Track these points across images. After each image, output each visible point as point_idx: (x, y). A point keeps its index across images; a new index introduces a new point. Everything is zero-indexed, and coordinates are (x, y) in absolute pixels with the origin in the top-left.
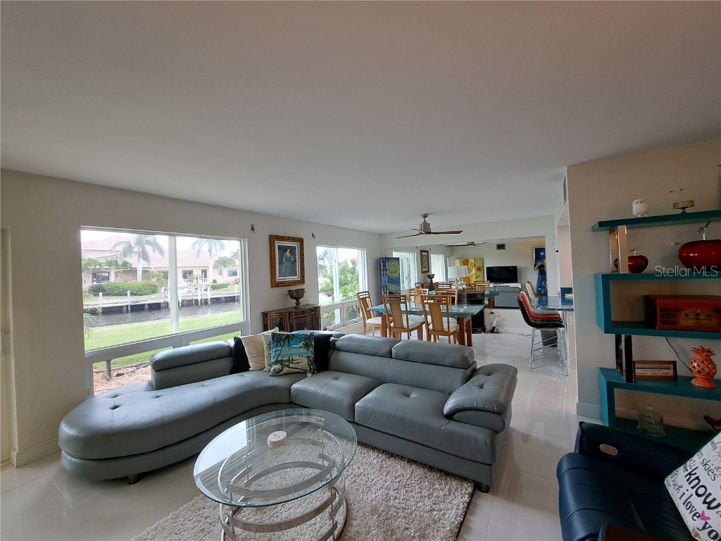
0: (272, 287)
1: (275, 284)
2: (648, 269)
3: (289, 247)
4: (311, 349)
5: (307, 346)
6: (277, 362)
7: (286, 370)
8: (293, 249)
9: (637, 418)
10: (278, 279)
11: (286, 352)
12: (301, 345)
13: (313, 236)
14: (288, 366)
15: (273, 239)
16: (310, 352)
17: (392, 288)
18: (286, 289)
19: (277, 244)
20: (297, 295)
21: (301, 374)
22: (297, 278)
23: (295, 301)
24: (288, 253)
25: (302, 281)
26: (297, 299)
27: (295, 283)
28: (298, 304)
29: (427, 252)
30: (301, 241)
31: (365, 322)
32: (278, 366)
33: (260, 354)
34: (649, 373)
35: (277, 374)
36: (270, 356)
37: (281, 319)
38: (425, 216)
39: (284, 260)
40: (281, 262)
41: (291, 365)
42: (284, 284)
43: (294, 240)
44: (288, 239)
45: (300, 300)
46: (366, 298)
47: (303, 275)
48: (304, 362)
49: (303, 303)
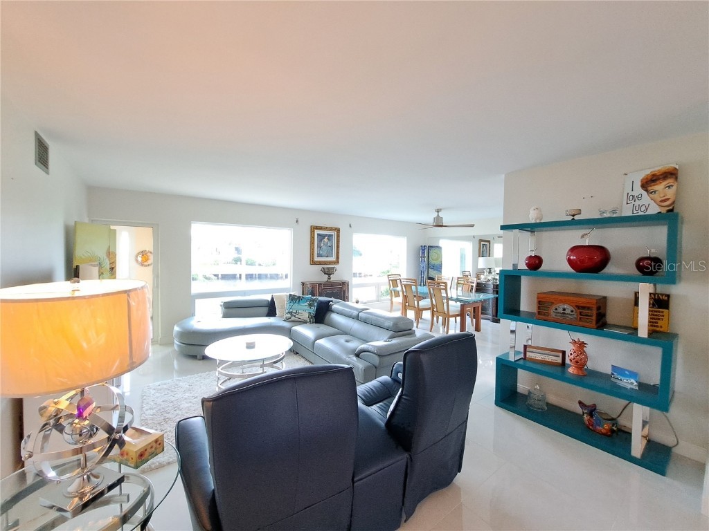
0: (311, 264)
1: (313, 263)
3: (326, 235)
4: (314, 309)
5: (310, 305)
6: (289, 312)
7: (293, 318)
9: (527, 393)
11: (296, 306)
12: (306, 304)
13: (350, 226)
14: (295, 316)
15: (313, 228)
16: (313, 310)
17: (432, 273)
18: (321, 267)
19: (317, 232)
20: (328, 272)
21: (303, 322)
22: (333, 259)
23: (327, 276)
24: (326, 240)
25: (337, 262)
26: (329, 275)
27: (330, 263)
28: (329, 278)
29: (489, 242)
30: (338, 230)
31: (392, 299)
32: (289, 315)
33: (283, 307)
34: (539, 357)
35: (287, 320)
36: (287, 306)
37: (313, 288)
38: (438, 211)
39: (322, 245)
40: (320, 247)
41: (297, 316)
42: (320, 263)
43: (331, 229)
44: (326, 228)
45: (331, 276)
46: (396, 280)
47: (338, 258)
48: (305, 316)
49: (334, 278)
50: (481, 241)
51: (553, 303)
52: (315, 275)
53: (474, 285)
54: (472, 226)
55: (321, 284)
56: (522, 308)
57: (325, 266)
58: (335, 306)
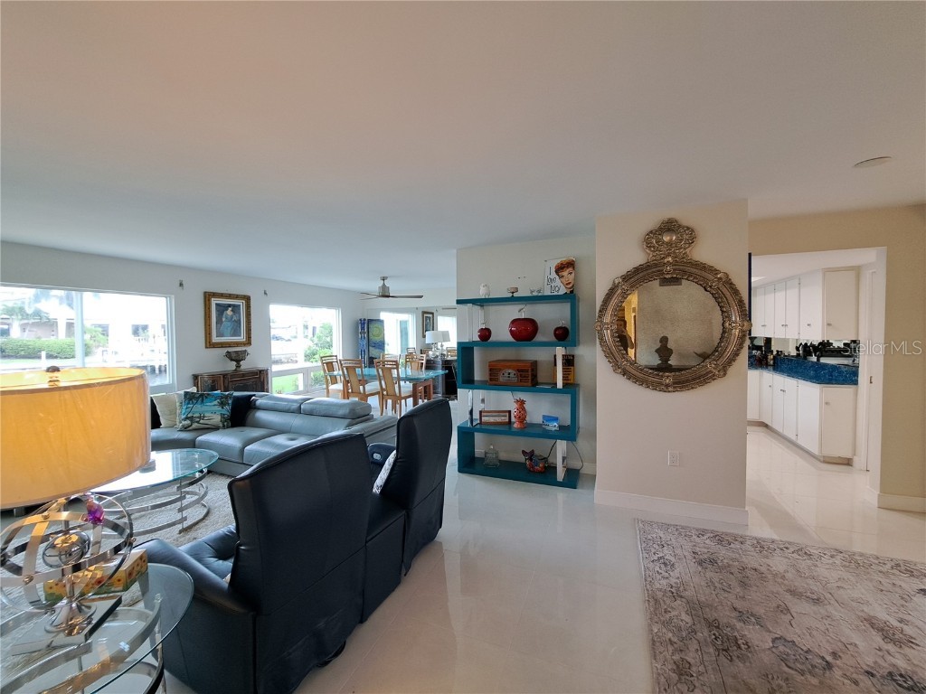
0: (206, 347)
1: (210, 344)
2: (492, 338)
3: (229, 306)
4: (228, 408)
5: (222, 404)
6: (187, 418)
7: (195, 425)
8: (235, 308)
10: (215, 339)
11: (198, 409)
12: (216, 402)
13: (265, 293)
14: (198, 422)
15: (208, 296)
16: (227, 410)
17: (374, 352)
18: (225, 350)
19: (214, 301)
20: (237, 358)
21: (214, 429)
22: (242, 338)
23: (235, 363)
24: (229, 312)
25: (248, 342)
26: (238, 361)
27: (238, 344)
28: (238, 366)
29: (433, 314)
30: (247, 299)
31: (327, 387)
32: (188, 422)
33: (173, 412)
34: (492, 420)
35: (185, 429)
36: (181, 412)
38: (384, 279)
39: (224, 319)
40: (219, 321)
41: (201, 421)
42: (222, 345)
43: (237, 297)
44: (230, 296)
45: (241, 363)
46: (332, 363)
47: (249, 337)
48: (216, 419)
49: (245, 365)
50: (424, 313)
51: (500, 370)
52: (214, 362)
53: (424, 362)
54: (421, 297)
55: (226, 375)
56: (476, 379)
57: (231, 350)
58: (260, 402)
